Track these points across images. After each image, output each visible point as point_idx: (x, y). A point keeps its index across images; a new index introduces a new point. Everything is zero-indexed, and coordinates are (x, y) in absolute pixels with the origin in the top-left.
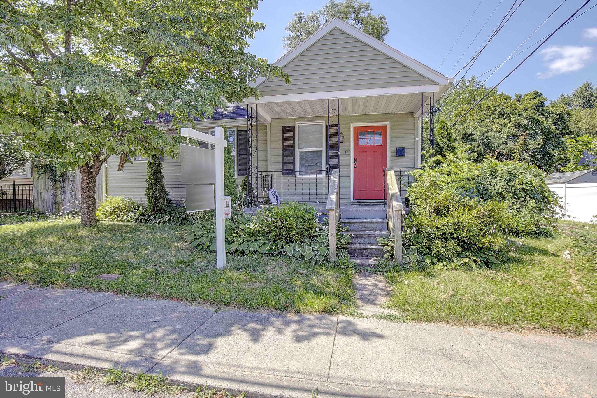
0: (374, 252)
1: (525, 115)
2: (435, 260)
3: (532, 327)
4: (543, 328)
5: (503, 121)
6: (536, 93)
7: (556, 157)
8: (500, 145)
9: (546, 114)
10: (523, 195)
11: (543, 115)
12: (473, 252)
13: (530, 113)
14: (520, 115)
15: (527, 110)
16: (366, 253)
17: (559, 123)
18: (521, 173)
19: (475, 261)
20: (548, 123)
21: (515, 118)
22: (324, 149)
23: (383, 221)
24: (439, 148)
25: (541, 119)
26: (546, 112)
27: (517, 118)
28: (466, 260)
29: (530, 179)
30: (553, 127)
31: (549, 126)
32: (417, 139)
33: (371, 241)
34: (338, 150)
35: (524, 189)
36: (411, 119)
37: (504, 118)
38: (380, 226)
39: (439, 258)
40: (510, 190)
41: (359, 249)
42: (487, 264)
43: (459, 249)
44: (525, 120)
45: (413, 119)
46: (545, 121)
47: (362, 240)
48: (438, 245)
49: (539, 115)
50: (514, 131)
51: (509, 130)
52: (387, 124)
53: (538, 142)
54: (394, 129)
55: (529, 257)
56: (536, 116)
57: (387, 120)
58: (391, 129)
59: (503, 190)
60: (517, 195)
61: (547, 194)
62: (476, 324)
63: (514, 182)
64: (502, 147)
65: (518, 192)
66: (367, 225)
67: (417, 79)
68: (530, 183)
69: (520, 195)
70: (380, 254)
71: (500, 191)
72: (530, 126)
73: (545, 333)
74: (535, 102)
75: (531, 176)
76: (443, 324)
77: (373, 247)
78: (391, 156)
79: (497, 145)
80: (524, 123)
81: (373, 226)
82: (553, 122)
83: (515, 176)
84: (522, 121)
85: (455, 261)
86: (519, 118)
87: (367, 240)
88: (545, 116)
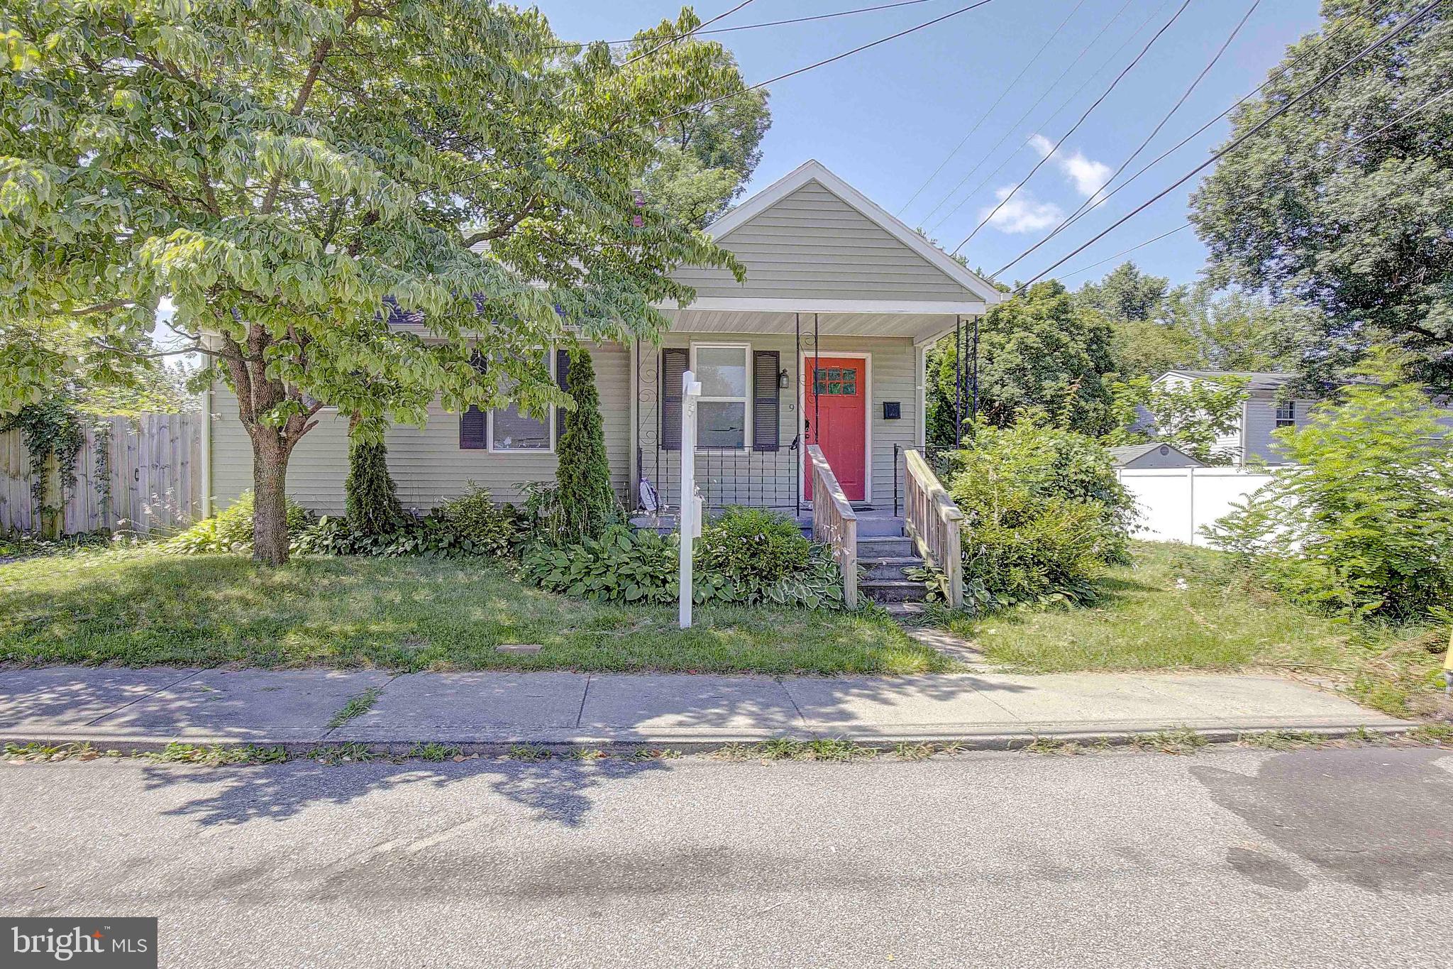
0: (905, 592)
1: (1036, 329)
2: (1013, 600)
3: (1187, 667)
4: (1199, 667)
5: (998, 338)
6: (1055, 284)
7: (1091, 414)
8: (991, 386)
9: (1072, 329)
10: (1083, 491)
11: (1067, 330)
12: (1063, 585)
13: (1045, 325)
14: (1027, 329)
15: (1041, 318)
16: (891, 594)
17: (1094, 347)
18: (1076, 453)
19: (1070, 598)
20: (1077, 347)
21: (1019, 334)
22: (748, 400)
23: (898, 539)
24: (946, 403)
25: (1065, 338)
26: (1073, 325)
27: (1023, 334)
28: (1059, 597)
29: (1091, 464)
30: (1086, 356)
31: (1077, 355)
32: (919, 388)
33: (893, 574)
34: (776, 401)
35: (1083, 481)
36: (909, 349)
37: (999, 331)
38: (898, 548)
39: (1019, 594)
40: (1062, 484)
41: (880, 588)
42: (1085, 602)
43: (1045, 581)
44: (1038, 340)
45: (912, 348)
46: (1072, 344)
47: (878, 573)
48: (1018, 575)
49: (1062, 330)
50: (1018, 361)
51: (1009, 357)
52: (867, 356)
53: (1060, 385)
54: (881, 367)
55: (1120, 593)
56: (1056, 333)
57: (865, 348)
58: (874, 367)
59: (1050, 483)
60: (1071, 491)
61: (1116, 490)
62: (1124, 670)
63: (1067, 468)
64: (996, 389)
65: (1073, 488)
66: (877, 547)
67: (951, 289)
68: (1091, 470)
69: (1077, 493)
70: (918, 594)
71: (1046, 485)
72: (1046, 351)
73: (1203, 672)
74: (1054, 303)
75: (1093, 458)
76: (1086, 672)
77: (903, 584)
78: (874, 417)
79: (987, 385)
80: (1036, 345)
81: (887, 548)
82: (1084, 346)
83: (1067, 458)
84: (1032, 340)
85: (1041, 599)
86: (1026, 334)
87: (887, 574)
88: (1071, 332)
